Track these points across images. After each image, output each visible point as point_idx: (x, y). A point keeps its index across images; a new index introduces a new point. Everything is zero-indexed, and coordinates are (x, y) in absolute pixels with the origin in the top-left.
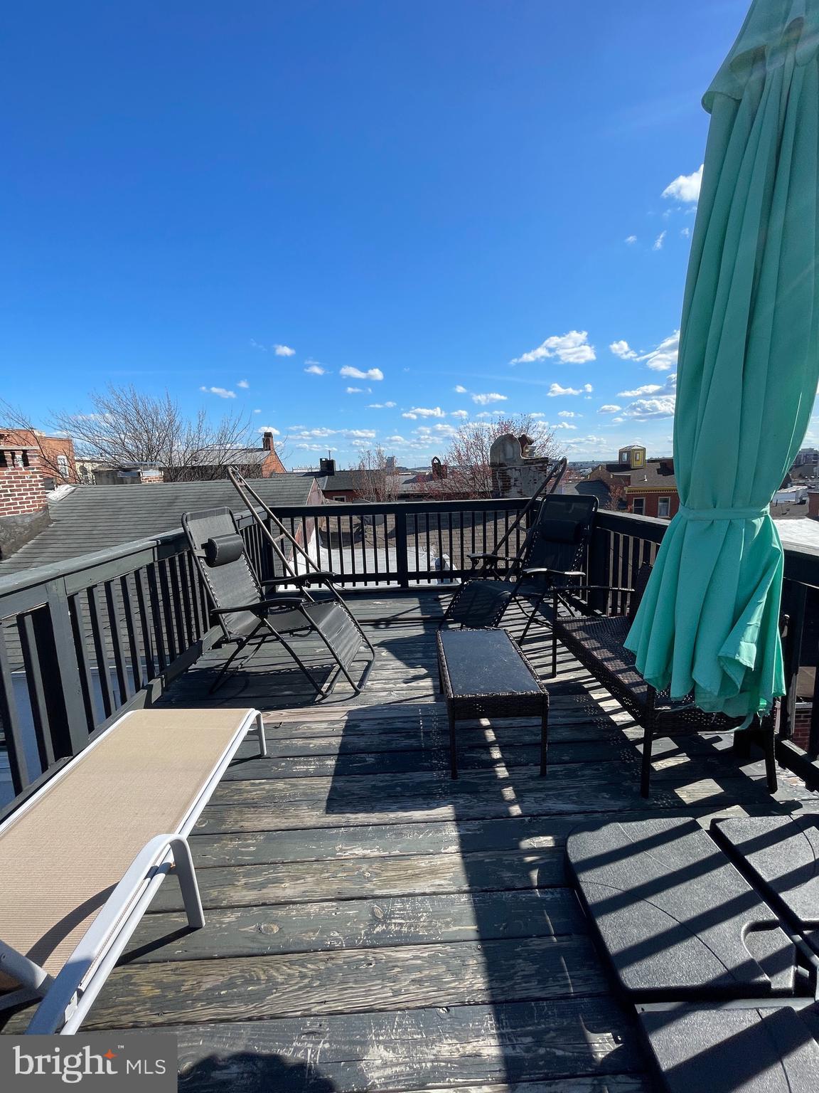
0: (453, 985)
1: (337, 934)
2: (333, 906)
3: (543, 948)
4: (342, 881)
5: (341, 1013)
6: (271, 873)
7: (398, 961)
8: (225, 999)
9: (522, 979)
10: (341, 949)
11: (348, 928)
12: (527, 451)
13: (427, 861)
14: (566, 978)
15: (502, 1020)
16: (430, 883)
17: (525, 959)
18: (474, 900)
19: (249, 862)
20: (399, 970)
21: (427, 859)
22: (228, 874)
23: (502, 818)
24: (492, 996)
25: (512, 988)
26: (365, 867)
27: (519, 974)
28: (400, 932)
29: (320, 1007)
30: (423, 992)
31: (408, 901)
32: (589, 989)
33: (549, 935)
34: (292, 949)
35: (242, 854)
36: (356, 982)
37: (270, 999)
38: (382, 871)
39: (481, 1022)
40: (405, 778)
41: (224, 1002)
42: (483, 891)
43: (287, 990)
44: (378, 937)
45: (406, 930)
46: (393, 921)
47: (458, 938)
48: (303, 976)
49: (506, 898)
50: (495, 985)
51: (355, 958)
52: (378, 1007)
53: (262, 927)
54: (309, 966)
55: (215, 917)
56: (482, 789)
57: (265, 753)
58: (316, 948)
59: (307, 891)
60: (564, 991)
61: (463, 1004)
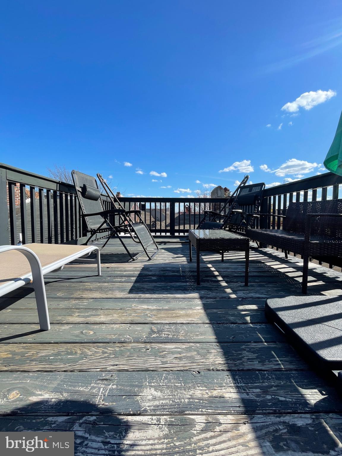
0: (202, 361)
1: (128, 336)
2: (128, 326)
3: (259, 347)
4: (134, 316)
5: (127, 371)
6: (94, 312)
7: (166, 349)
8: (52, 361)
9: (247, 360)
10: (130, 342)
11: (136, 334)
12: (227, 194)
13: (184, 312)
14: (277, 361)
15: (237, 379)
16: (186, 319)
17: (248, 351)
18: (213, 327)
19: (83, 308)
20: (166, 353)
21: (184, 311)
22: (69, 312)
23: (226, 298)
24: (228, 367)
25: (241, 364)
26: (148, 312)
27: (245, 358)
28: (168, 337)
29: (113, 367)
30: (182, 363)
31: (173, 326)
32: (294, 367)
33: (262, 342)
34: (99, 341)
35: (80, 305)
36: (138, 356)
37: (81, 362)
38: (158, 314)
39: (223, 379)
40: (173, 284)
41: (51, 362)
42: (217, 323)
43: (93, 358)
44: (154, 339)
45: (171, 336)
46: (164, 333)
47: (204, 341)
48: (104, 353)
49: (232, 326)
50: (229, 362)
51: (139, 346)
52: (151, 369)
53: (84, 332)
54: (109, 348)
55: (57, 327)
56: (213, 289)
57: (100, 274)
58: (115, 341)
59: (114, 320)
60: (277, 367)
61: (209, 370)
